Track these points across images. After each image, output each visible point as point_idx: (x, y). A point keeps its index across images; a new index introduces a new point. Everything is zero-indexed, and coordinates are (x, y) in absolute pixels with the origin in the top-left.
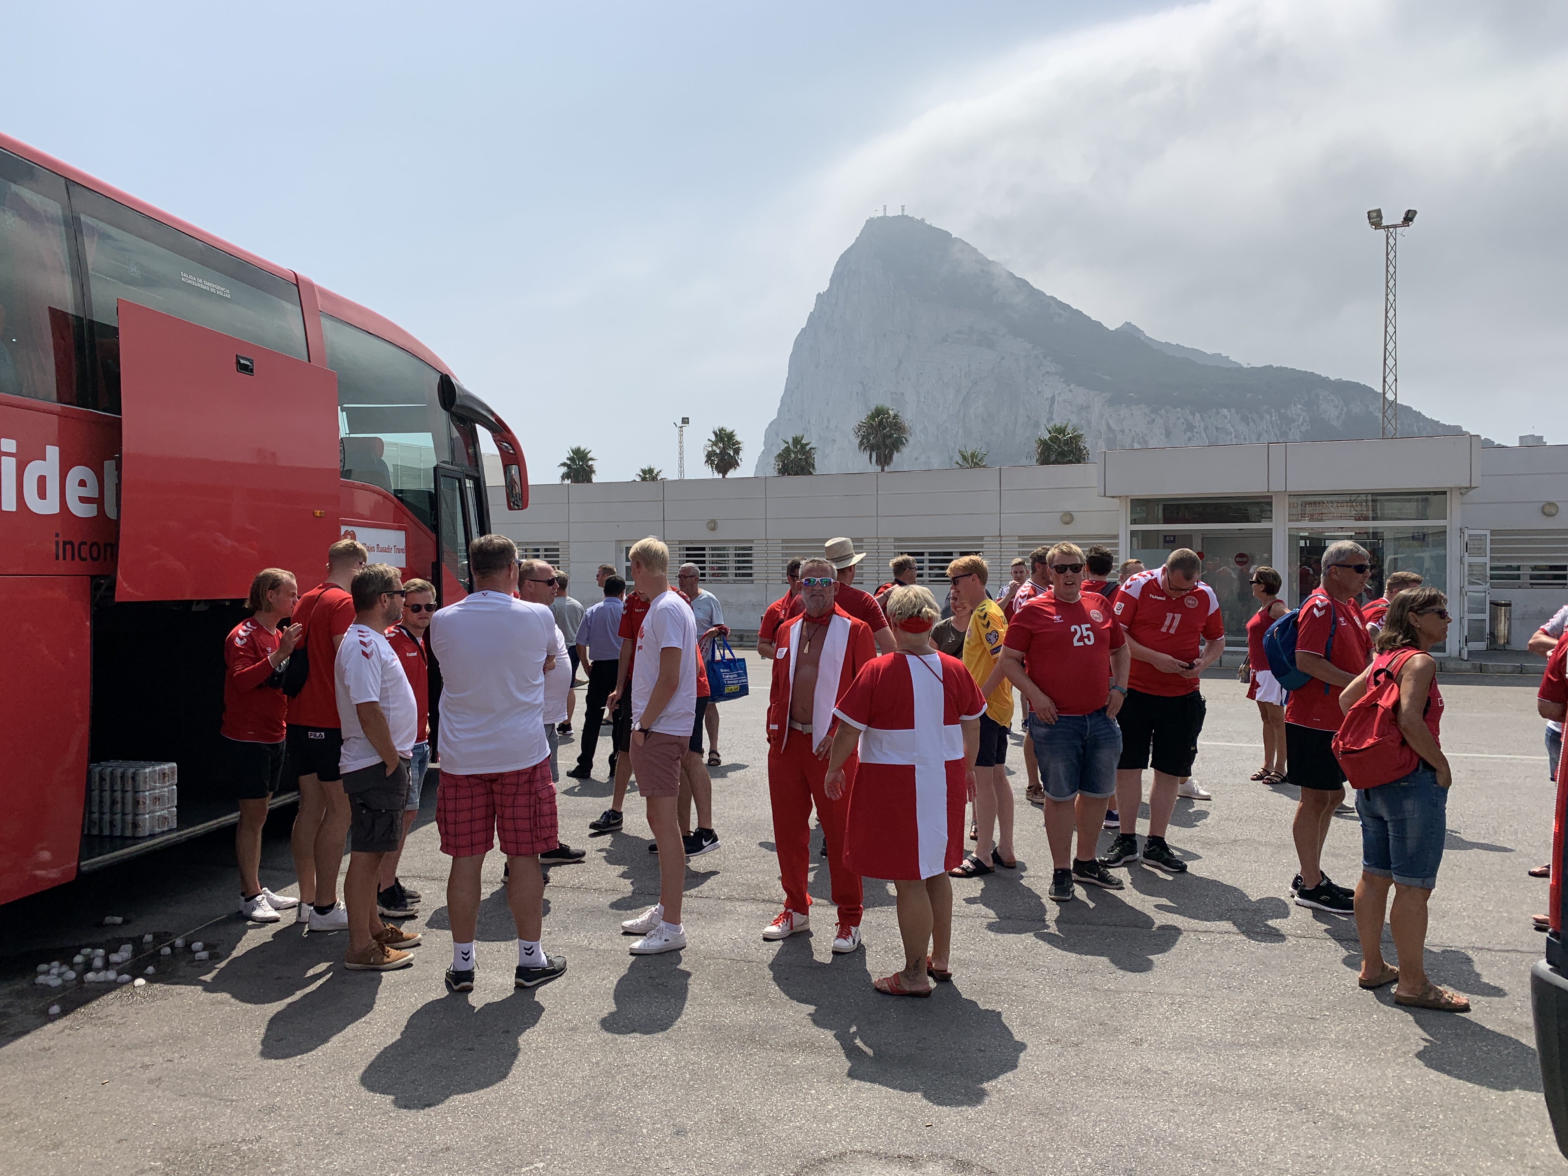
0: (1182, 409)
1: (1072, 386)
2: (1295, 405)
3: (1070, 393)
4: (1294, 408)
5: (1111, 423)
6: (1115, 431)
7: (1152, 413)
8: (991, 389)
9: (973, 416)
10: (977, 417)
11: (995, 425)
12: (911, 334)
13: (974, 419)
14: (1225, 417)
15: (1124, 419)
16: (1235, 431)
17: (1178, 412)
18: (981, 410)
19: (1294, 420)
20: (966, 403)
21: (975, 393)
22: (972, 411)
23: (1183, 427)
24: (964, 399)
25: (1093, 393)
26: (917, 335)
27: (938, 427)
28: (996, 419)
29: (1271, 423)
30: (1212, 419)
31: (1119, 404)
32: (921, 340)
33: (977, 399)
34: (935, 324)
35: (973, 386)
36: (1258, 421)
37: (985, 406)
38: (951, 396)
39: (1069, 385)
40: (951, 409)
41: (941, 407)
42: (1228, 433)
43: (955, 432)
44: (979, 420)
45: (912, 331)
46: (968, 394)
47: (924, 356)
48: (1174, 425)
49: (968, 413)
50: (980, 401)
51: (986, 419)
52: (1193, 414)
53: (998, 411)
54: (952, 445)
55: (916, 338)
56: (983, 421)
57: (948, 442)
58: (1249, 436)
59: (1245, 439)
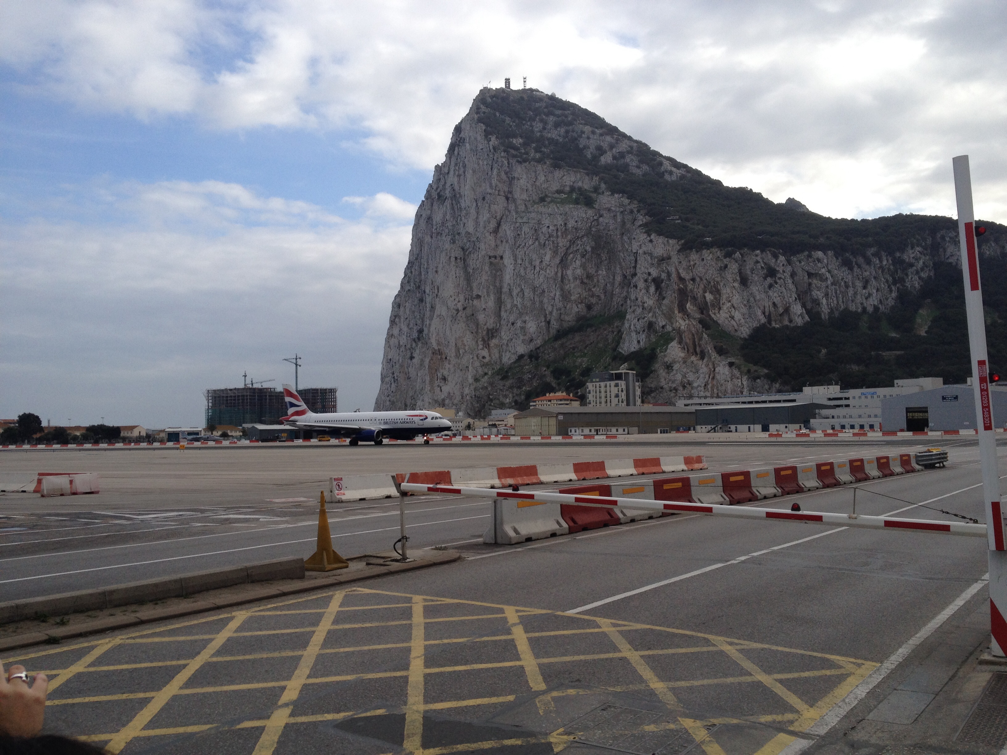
0: (761, 251)
1: (652, 236)
2: (912, 248)
3: (650, 244)
4: (911, 252)
5: (680, 271)
6: (684, 279)
7: (725, 257)
8: (589, 248)
9: (571, 278)
10: (575, 279)
11: (594, 287)
12: (509, 195)
13: (572, 280)
14: (819, 260)
15: (694, 265)
16: (832, 276)
17: (757, 256)
18: (579, 272)
19: (912, 265)
20: (563, 264)
21: (572, 253)
22: (569, 272)
23: (763, 272)
24: (562, 261)
25: (670, 241)
26: (516, 197)
27: (534, 289)
28: (595, 280)
29: (881, 267)
30: (803, 263)
31: (691, 249)
32: (519, 202)
33: (574, 260)
34: (534, 184)
35: (570, 246)
36: (864, 266)
37: (583, 266)
38: (547, 258)
39: (649, 235)
40: (548, 271)
41: (537, 269)
42: (823, 279)
43: (552, 295)
44: (578, 282)
45: (510, 192)
46: (566, 254)
47: (522, 218)
48: (752, 270)
49: (566, 274)
50: (577, 261)
51: (585, 281)
52: (776, 256)
53: (597, 271)
54: (550, 308)
55: (514, 200)
56: (582, 283)
57: (546, 306)
58: (853, 283)
59: (847, 287)
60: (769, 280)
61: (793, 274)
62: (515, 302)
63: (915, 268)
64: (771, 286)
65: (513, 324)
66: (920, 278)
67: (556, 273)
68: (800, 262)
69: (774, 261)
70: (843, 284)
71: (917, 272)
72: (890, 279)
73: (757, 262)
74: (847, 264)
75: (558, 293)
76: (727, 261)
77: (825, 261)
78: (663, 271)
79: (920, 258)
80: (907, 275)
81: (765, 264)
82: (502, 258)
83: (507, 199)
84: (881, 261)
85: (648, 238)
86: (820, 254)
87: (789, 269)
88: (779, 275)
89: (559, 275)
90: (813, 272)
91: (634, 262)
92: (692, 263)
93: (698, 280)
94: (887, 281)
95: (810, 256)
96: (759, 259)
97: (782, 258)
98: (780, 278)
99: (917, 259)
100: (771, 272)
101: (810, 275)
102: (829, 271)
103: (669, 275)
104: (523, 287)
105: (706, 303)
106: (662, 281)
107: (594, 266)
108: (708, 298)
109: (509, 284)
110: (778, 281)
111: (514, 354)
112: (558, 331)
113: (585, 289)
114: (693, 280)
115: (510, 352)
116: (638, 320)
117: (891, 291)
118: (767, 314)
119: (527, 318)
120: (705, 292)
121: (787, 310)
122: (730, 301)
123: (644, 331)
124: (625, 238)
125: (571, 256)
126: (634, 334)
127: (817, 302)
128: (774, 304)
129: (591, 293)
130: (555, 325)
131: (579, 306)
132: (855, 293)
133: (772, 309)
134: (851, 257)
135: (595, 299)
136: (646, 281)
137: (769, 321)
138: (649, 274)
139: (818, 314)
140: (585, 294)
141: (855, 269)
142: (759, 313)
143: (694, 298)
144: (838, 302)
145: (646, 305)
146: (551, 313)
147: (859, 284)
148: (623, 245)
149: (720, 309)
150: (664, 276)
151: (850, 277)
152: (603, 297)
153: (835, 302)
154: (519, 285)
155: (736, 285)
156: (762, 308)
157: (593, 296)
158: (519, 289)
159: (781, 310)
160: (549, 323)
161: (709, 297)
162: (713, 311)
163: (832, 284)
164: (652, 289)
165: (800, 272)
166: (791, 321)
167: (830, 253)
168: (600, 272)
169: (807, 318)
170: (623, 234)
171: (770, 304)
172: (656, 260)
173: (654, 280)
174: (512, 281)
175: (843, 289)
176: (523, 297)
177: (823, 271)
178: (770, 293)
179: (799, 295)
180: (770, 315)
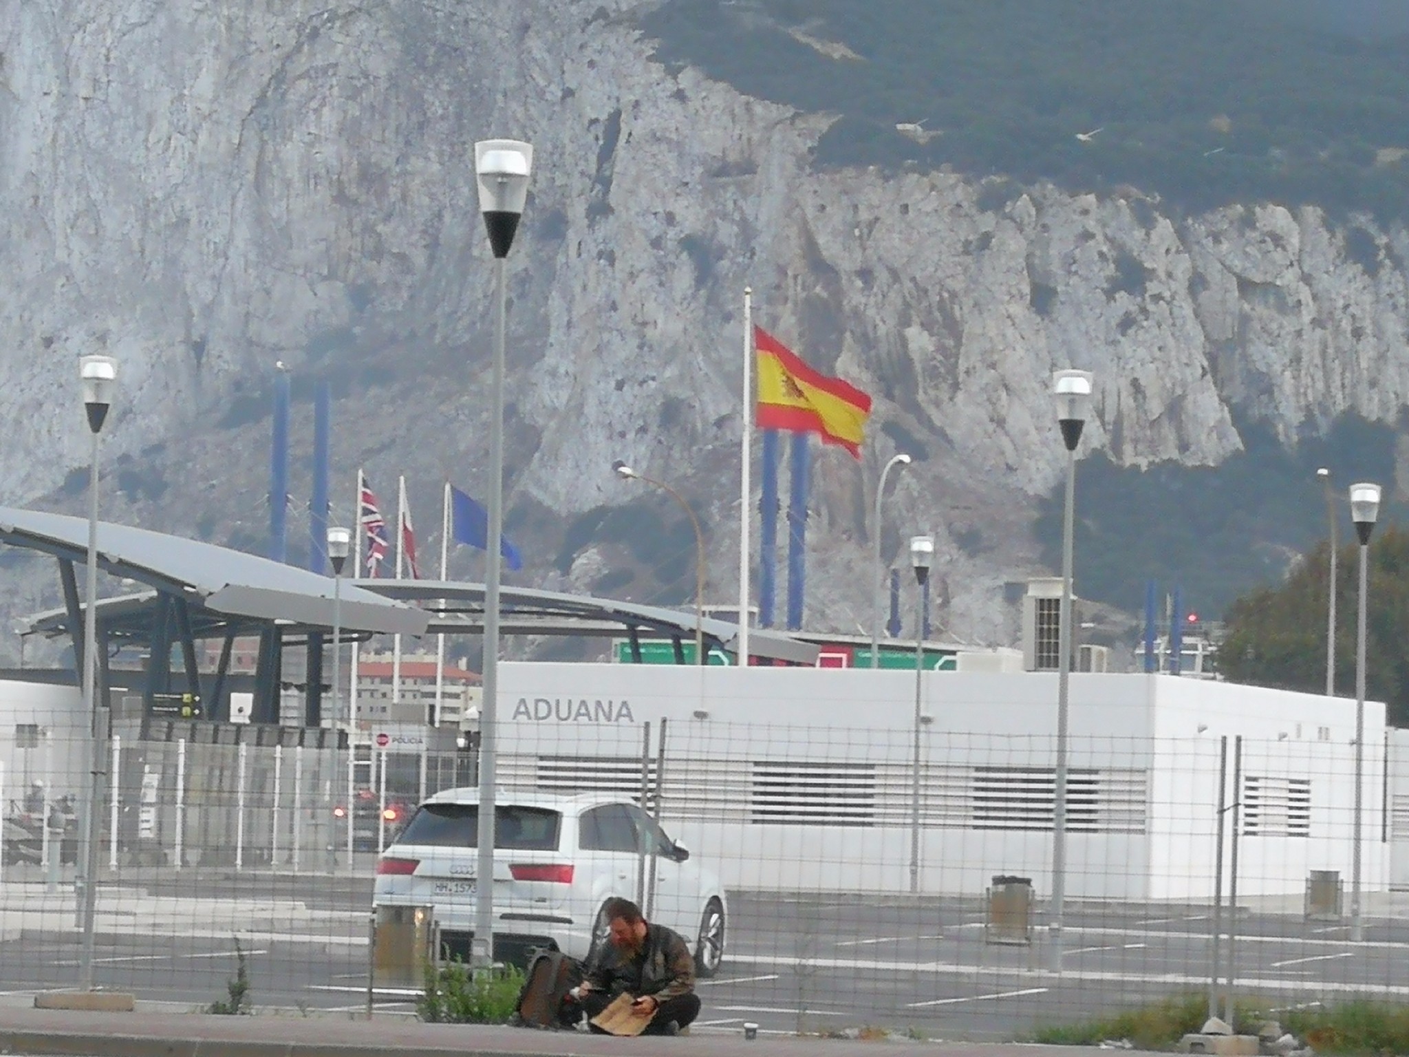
0: (1101, 199)
1: (687, 79)
3: (675, 106)
5: (821, 240)
6: (836, 271)
7: (983, 206)
8: (375, 65)
9: (294, 174)
10: (312, 177)
11: (388, 218)
13: (298, 185)
14: (1278, 240)
15: (872, 224)
16: (1315, 297)
17: (1085, 212)
18: (328, 153)
20: (268, 117)
21: (305, 75)
22: (292, 152)
23: (1103, 274)
24: (261, 100)
25: (758, 109)
27: (147, 211)
28: (394, 193)
30: (1225, 246)
31: (860, 162)
33: (314, 105)
35: (298, 48)
37: (350, 132)
38: (205, 85)
39: (673, 73)
40: (203, 138)
41: (163, 126)
42: (1285, 305)
43: (217, 236)
44: (323, 194)
46: (279, 78)
48: (1069, 262)
49: (277, 158)
50: (326, 111)
51: (353, 191)
52: (1145, 220)
53: (401, 159)
54: (206, 291)
56: (341, 197)
57: (189, 279)
58: (1375, 323)
59: (1357, 333)
60: (1123, 302)
61: (1197, 283)
62: (61, 255)
64: (1126, 323)
65: (48, 342)
67: (237, 151)
68: (1217, 240)
69: (1139, 234)
70: (1346, 325)
73: (1087, 236)
75: (243, 233)
76: (988, 221)
77: (1295, 241)
78: (724, 216)
81: (1110, 240)
85: (670, 85)
86: (1277, 217)
87: (1183, 267)
88: (1153, 287)
89: (250, 157)
90: (1258, 278)
91: (593, 158)
92: (864, 215)
93: (882, 276)
95: (1248, 222)
96: (1091, 224)
97: (1164, 226)
98: (1157, 298)
101: (1246, 286)
102: (1306, 279)
103: (747, 232)
104: (96, 196)
105: (906, 362)
106: (721, 253)
107: (389, 134)
108: (913, 346)
109: (32, 177)
110: (1151, 307)
111: (48, 463)
112: (238, 385)
113: (350, 223)
114: (865, 274)
115: (28, 452)
116: (620, 386)
118: (1109, 417)
119: (113, 323)
120: (905, 322)
121: (1175, 409)
122: (993, 366)
123: (643, 430)
124: (535, 45)
125: (303, 85)
126: (597, 438)
127: (1264, 385)
128: (1136, 386)
129: (370, 243)
130: (224, 359)
131: (322, 289)
132: (1382, 357)
133: (1128, 402)
134: (1373, 230)
135: (385, 264)
136: (656, 243)
137: (1116, 444)
138: (670, 219)
139: (1266, 423)
140: (346, 244)
141: (1385, 274)
143: (867, 342)
144: (1328, 387)
145: (650, 332)
146: (209, 310)
148: (523, 74)
149: (956, 386)
150: (727, 233)
151: (1368, 298)
152: (419, 258)
153: (1320, 385)
154: (83, 185)
155: (1018, 309)
157: (378, 253)
158: (77, 202)
159: (1155, 407)
160: (199, 348)
161: (919, 341)
162: (932, 393)
163: (1317, 323)
164: (684, 277)
165: (1214, 273)
166: (1184, 447)
167: (1310, 213)
168: (416, 163)
169: (1235, 441)
170: (525, 28)
171: (1124, 383)
172: (699, 170)
173: (690, 244)
174: (47, 165)
175: (1347, 342)
176: (96, 237)
177: (1289, 278)
178: (1126, 344)
179: (1212, 358)
180: (1118, 423)
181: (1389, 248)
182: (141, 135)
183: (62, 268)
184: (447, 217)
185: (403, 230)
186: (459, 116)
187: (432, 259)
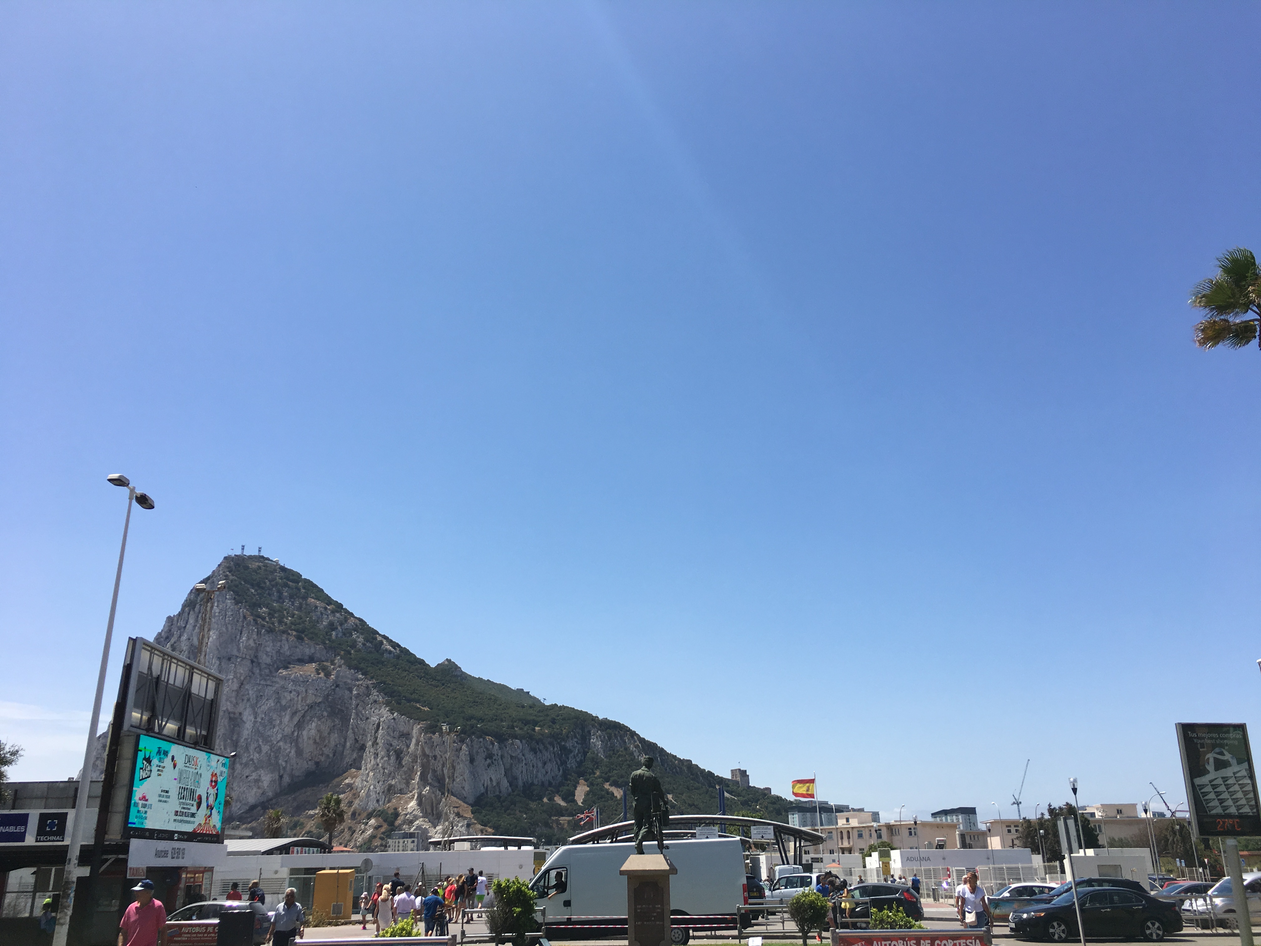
0: (484, 739)
1: (396, 714)
3: (393, 720)
4: (571, 742)
6: (428, 756)
7: (460, 741)
8: (325, 714)
9: (305, 737)
10: (309, 738)
11: (325, 746)
12: (255, 660)
13: (306, 740)
14: (518, 748)
16: (525, 759)
17: (481, 742)
18: (313, 732)
19: (571, 751)
20: (300, 726)
21: (309, 716)
22: (305, 733)
23: (484, 755)
24: (299, 722)
25: (411, 721)
26: (261, 661)
27: (272, 747)
28: (327, 741)
29: (554, 753)
30: (508, 749)
32: (263, 666)
33: (311, 722)
34: (278, 652)
35: (308, 710)
36: (544, 752)
37: (318, 728)
39: (393, 714)
40: (286, 730)
41: (277, 728)
42: (520, 761)
43: (287, 752)
44: (311, 742)
45: (256, 657)
46: (303, 716)
47: (265, 680)
48: (477, 752)
49: (302, 734)
50: (313, 723)
51: (318, 740)
52: (493, 744)
53: (329, 734)
54: (284, 764)
55: (259, 664)
56: (315, 742)
57: (280, 761)
58: (537, 764)
59: (533, 766)
60: (489, 761)
61: (502, 757)
62: (252, 757)
63: (573, 754)
64: (489, 766)
65: (247, 777)
66: (576, 760)
67: (293, 733)
68: (506, 747)
69: (491, 746)
70: (531, 764)
71: (575, 757)
72: (559, 762)
73: (481, 747)
74: (534, 751)
75: (293, 752)
76: (461, 745)
77: (521, 747)
79: (576, 747)
80: (568, 758)
81: (486, 748)
82: (240, 714)
83: (252, 662)
84: (554, 749)
85: (392, 716)
86: (518, 743)
87: (500, 753)
88: (494, 758)
89: (296, 734)
90: (514, 755)
91: (373, 732)
93: (439, 757)
94: (557, 763)
95: (512, 744)
96: (482, 744)
98: (495, 760)
99: (575, 747)
100: (490, 756)
101: (512, 757)
102: (523, 755)
104: (261, 743)
107: (327, 729)
110: (494, 762)
111: (245, 804)
112: (289, 785)
113: (317, 748)
115: (240, 802)
117: (559, 770)
118: (485, 786)
119: (262, 772)
121: (498, 784)
122: (462, 775)
125: (308, 718)
127: (516, 778)
128: (491, 779)
129: (321, 752)
130: (286, 779)
131: (309, 763)
132: (538, 771)
133: (489, 783)
135: (324, 757)
137: (487, 792)
139: (516, 785)
140: (315, 753)
141: (538, 754)
142: (481, 785)
144: (528, 778)
146: (284, 768)
147: (540, 765)
148: (357, 714)
150: (403, 748)
151: (535, 759)
152: (331, 755)
153: (526, 777)
154: (258, 741)
155: (468, 762)
156: (483, 781)
157: (322, 755)
158: (256, 745)
159: (495, 784)
160: (281, 777)
163: (526, 765)
165: (506, 755)
166: (500, 792)
167: (524, 741)
169: (510, 789)
171: (488, 778)
172: (397, 735)
173: (395, 751)
174: (250, 737)
175: (531, 768)
176: (260, 752)
177: (520, 756)
178: (489, 771)
179: (505, 772)
180: (487, 786)
181: (539, 748)
182: (272, 730)
183: (252, 760)
184: (338, 746)
185: (328, 749)
186: (342, 724)
187: (334, 755)
